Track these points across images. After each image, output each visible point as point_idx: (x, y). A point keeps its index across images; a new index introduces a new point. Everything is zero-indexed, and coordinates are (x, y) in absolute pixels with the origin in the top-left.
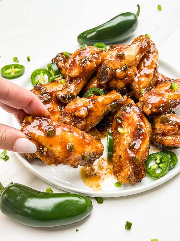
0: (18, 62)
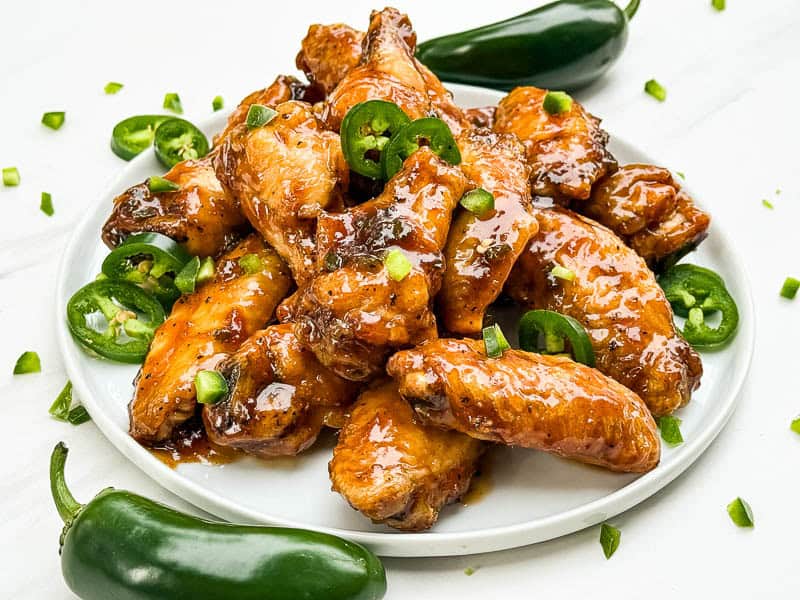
0: (180, 110)
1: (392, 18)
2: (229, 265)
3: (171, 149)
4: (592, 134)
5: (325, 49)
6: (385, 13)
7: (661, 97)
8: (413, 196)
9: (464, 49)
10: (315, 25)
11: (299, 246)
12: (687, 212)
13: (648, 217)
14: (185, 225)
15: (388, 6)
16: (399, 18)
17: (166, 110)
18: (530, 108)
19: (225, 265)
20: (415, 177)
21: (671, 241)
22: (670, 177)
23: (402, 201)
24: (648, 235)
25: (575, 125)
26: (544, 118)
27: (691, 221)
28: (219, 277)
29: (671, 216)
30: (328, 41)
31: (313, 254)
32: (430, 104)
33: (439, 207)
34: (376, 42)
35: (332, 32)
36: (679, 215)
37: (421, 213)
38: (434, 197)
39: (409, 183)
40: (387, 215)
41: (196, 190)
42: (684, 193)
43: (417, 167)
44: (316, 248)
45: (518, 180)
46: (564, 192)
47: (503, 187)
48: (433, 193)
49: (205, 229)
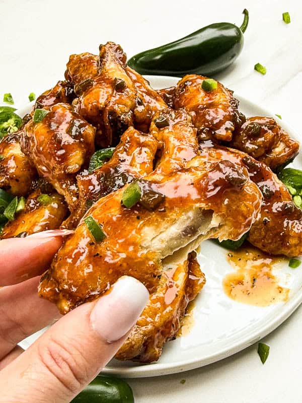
0: (12, 102)
1: (111, 48)
2: (32, 202)
3: (3, 128)
4: (230, 102)
5: (79, 67)
6: (108, 45)
7: (264, 72)
8: (129, 157)
9: (158, 57)
10: (72, 55)
11: (69, 190)
12: (286, 141)
13: (266, 147)
14: (8, 180)
15: (108, 41)
16: (116, 47)
17: (5, 103)
18: (195, 88)
19: (30, 202)
20: (128, 146)
21: (279, 159)
22: (275, 122)
23: (124, 161)
24: (266, 157)
25: (221, 98)
26: (202, 94)
27: (289, 147)
28: (27, 210)
29: (278, 145)
30: (80, 63)
31: (76, 194)
32: (136, 95)
33: (146, 160)
34: (103, 62)
35: (82, 58)
36: (282, 144)
37: (136, 167)
38: (141, 155)
39: (125, 150)
40: (116, 171)
41: (13, 157)
42: (283, 130)
43: (129, 140)
44: (78, 190)
45: (190, 138)
46: (218, 138)
47: (182, 144)
48: (140, 153)
49: (20, 179)
